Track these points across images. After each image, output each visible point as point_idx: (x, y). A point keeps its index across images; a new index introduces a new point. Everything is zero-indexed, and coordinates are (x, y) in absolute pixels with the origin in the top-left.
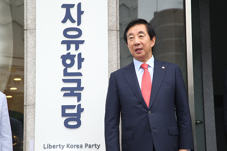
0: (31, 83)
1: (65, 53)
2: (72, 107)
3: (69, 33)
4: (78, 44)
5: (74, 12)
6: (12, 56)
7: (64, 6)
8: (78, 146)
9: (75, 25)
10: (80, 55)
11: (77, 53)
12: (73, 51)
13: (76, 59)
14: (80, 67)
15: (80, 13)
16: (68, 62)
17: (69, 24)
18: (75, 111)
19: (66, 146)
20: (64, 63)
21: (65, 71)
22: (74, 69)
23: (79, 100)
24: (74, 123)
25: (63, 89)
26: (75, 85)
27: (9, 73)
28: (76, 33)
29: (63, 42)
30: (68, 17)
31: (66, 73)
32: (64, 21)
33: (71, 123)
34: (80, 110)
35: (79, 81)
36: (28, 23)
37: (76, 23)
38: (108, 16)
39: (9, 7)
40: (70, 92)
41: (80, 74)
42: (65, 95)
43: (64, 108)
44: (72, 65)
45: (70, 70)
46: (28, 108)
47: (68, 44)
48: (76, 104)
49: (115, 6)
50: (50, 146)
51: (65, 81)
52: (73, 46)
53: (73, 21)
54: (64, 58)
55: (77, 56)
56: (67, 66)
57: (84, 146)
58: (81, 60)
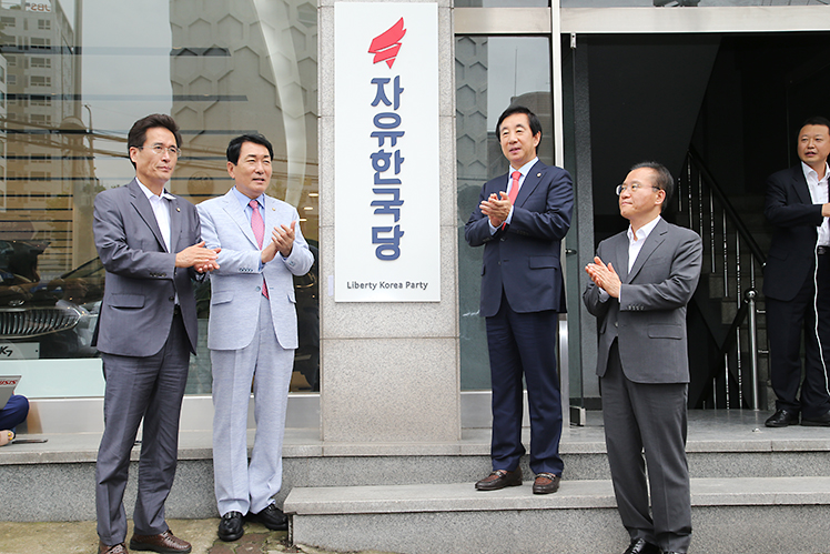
0: (328, 194)
1: (377, 150)
2: (388, 229)
3: (382, 121)
4: (395, 137)
5: (389, 90)
6: (305, 161)
7: (374, 81)
8: (396, 285)
9: (390, 109)
10: (398, 152)
11: (393, 150)
12: (387, 147)
13: (392, 159)
14: (397, 171)
15: (398, 91)
16: (381, 163)
17: (382, 108)
18: (391, 235)
19: (379, 285)
20: (375, 165)
21: (377, 176)
22: (389, 174)
23: (397, 219)
24: (391, 253)
25: (374, 203)
26: (391, 197)
27: (301, 187)
28: (392, 121)
29: (374, 135)
30: (381, 96)
31: (377, 180)
32: (375, 104)
33: (384, 253)
34: (399, 233)
35: (396, 192)
36: (323, 107)
37: (392, 106)
38: (440, 94)
39: (300, 92)
40: (383, 208)
41: (399, 182)
42: (376, 212)
43: (375, 230)
44: (385, 168)
45: (383, 176)
46: (325, 230)
47: (380, 137)
48: (394, 225)
49: (449, 79)
50: (356, 285)
51: (375, 191)
52: (388, 140)
53: (388, 104)
54: (375, 157)
55: (393, 156)
56: (379, 170)
57: (404, 285)
58: (399, 160)
